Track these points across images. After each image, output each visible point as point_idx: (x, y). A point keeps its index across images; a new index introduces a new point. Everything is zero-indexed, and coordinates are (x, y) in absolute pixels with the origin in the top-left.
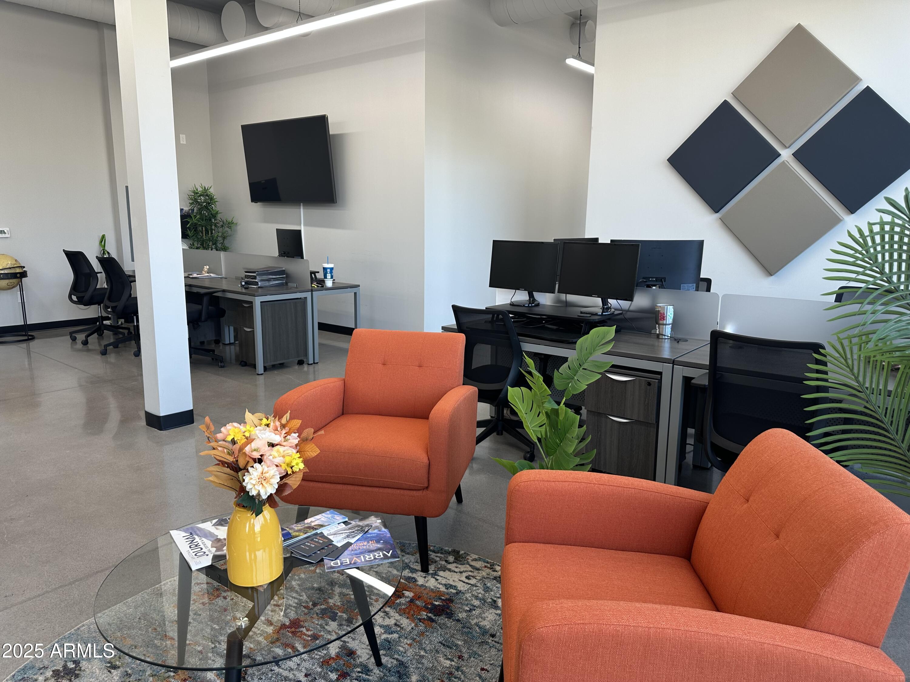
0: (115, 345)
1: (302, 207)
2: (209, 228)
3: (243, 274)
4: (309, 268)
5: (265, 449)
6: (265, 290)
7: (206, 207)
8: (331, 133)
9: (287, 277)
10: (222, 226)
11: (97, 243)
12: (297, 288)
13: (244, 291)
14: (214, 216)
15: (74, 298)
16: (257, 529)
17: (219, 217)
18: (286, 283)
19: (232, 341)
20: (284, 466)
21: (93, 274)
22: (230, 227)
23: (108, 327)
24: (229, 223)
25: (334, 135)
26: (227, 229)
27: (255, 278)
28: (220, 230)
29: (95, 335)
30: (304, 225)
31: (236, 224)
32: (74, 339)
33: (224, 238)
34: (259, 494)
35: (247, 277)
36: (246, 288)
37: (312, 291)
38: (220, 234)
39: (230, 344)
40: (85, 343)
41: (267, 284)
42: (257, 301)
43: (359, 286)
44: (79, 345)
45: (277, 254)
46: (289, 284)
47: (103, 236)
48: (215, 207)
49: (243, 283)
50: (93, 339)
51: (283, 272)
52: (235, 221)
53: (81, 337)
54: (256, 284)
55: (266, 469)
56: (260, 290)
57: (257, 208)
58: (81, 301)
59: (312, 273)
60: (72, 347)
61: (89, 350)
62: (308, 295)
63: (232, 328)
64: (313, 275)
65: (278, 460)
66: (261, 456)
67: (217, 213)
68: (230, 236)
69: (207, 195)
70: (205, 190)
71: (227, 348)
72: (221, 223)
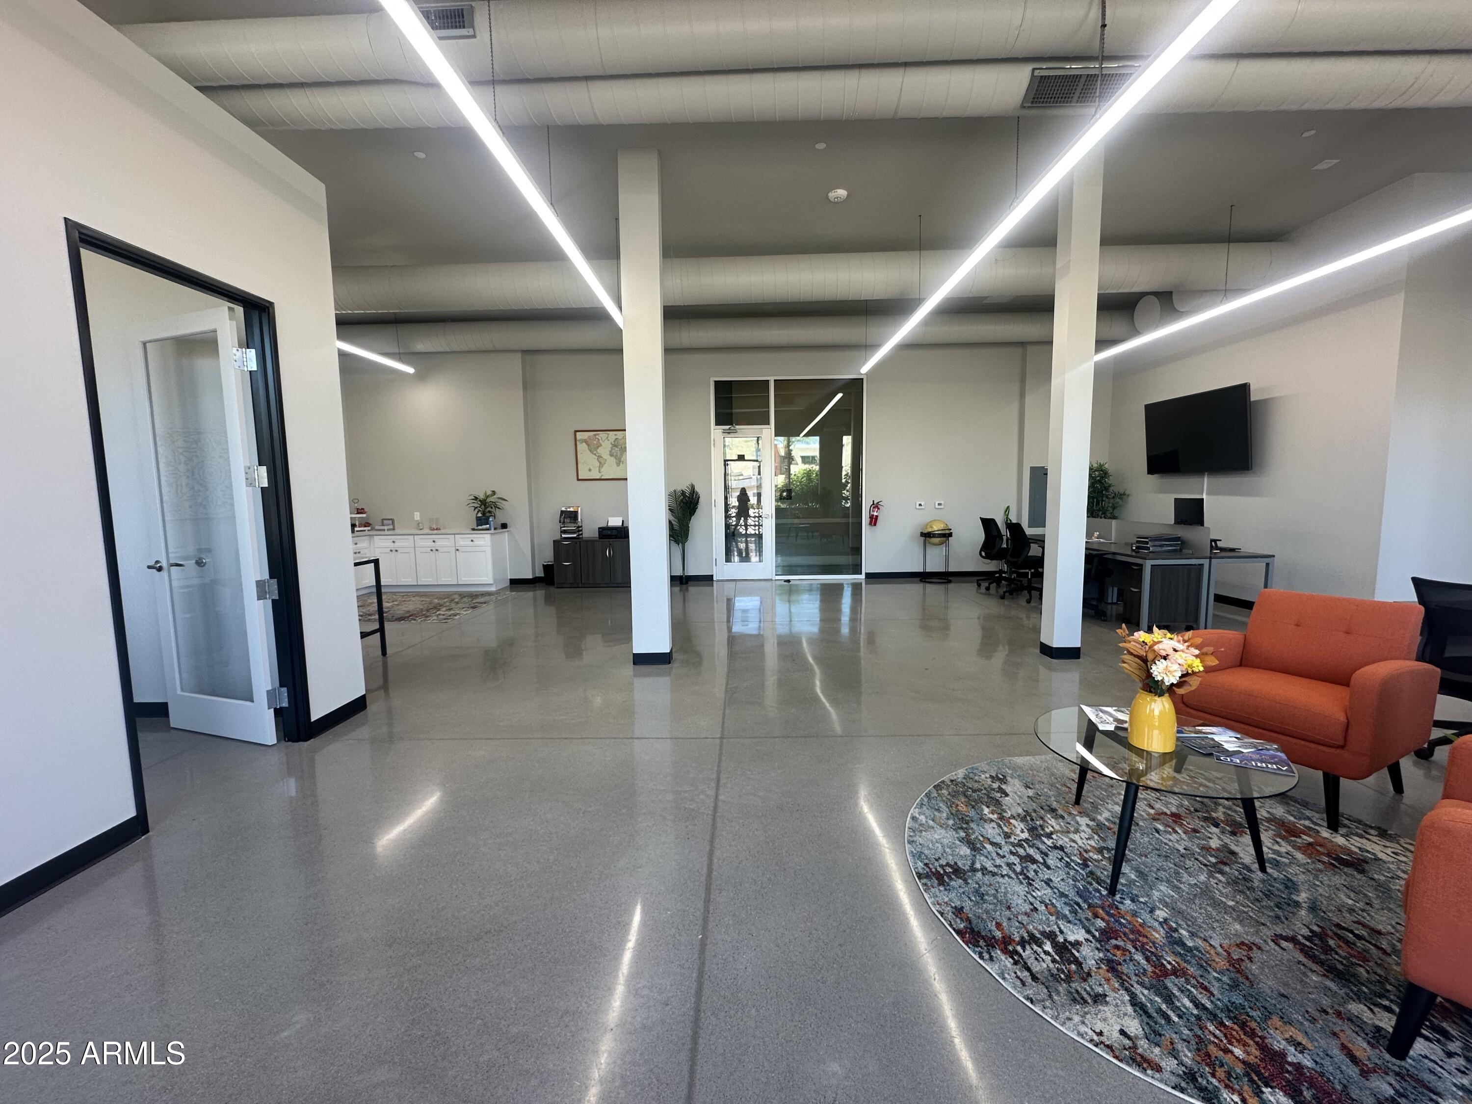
0: (1011, 592)
1: (1206, 477)
2: (1100, 499)
3: (1135, 540)
4: (1209, 536)
5: (1171, 652)
6: (1156, 555)
7: (1100, 481)
8: (1252, 399)
9: (1181, 544)
10: (1114, 497)
11: (1003, 512)
12: (1192, 554)
13: (1134, 554)
14: (1107, 489)
15: (983, 554)
16: (1157, 713)
17: (1111, 489)
18: (1181, 550)
19: (1115, 601)
20: (1186, 666)
21: (1000, 536)
22: (1121, 499)
23: (1005, 579)
24: (1121, 495)
25: (1256, 402)
26: (1118, 500)
27: (1147, 543)
28: (1112, 501)
29: (995, 584)
30: (1207, 494)
31: (1128, 495)
32: (979, 585)
33: (1114, 508)
34: (1162, 681)
35: (1138, 542)
36: (1136, 552)
37: (1211, 558)
38: (1110, 505)
39: (1112, 603)
40: (988, 589)
41: (1159, 549)
42: (1148, 565)
43: (1273, 556)
44: (983, 590)
45: (1173, 522)
46: (1184, 551)
47: (1008, 507)
48: (1110, 481)
49: (1134, 548)
50: (993, 586)
51: (1178, 539)
52: (1127, 492)
53: (985, 584)
54: (1148, 548)
55: (1170, 664)
56: (1151, 554)
57: (1154, 479)
58: (989, 556)
59: (1212, 541)
60: (977, 592)
61: (989, 594)
62: (1206, 562)
63: (1116, 589)
64: (1213, 543)
65: (1181, 661)
66: (1168, 655)
67: (1110, 486)
68: (1121, 506)
69: (1102, 471)
70: (1101, 466)
71: (1109, 607)
72: (1113, 495)
